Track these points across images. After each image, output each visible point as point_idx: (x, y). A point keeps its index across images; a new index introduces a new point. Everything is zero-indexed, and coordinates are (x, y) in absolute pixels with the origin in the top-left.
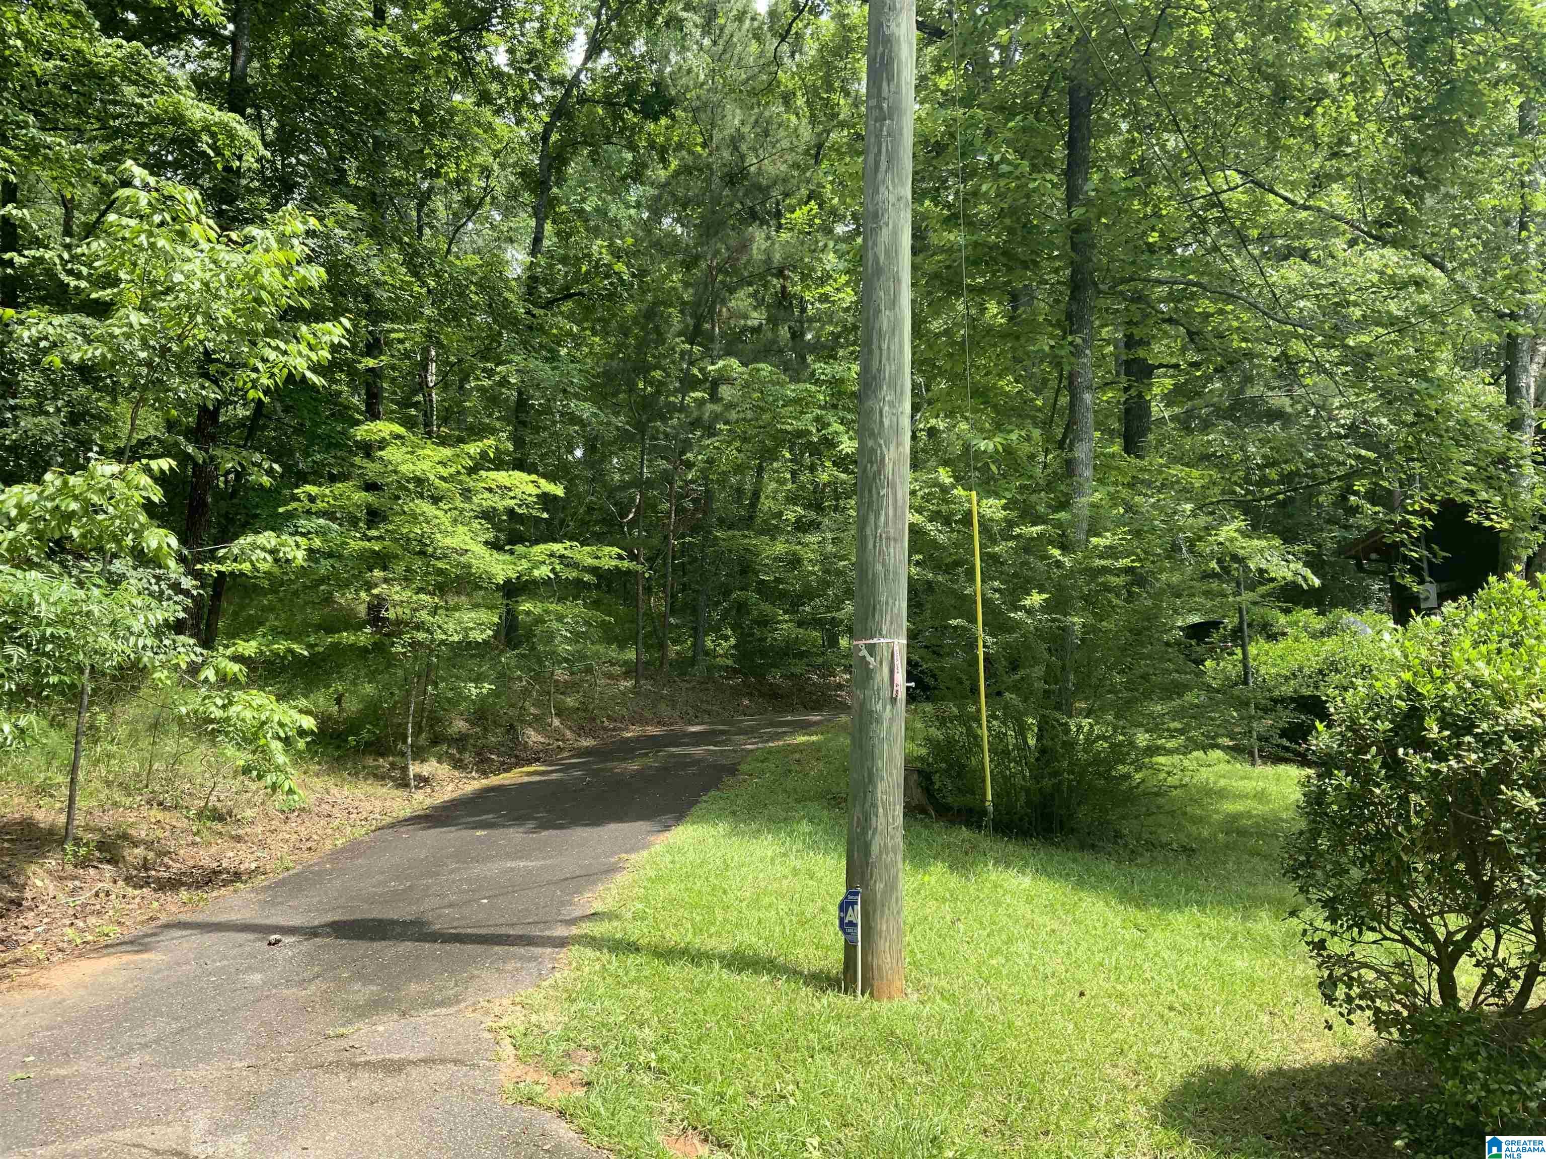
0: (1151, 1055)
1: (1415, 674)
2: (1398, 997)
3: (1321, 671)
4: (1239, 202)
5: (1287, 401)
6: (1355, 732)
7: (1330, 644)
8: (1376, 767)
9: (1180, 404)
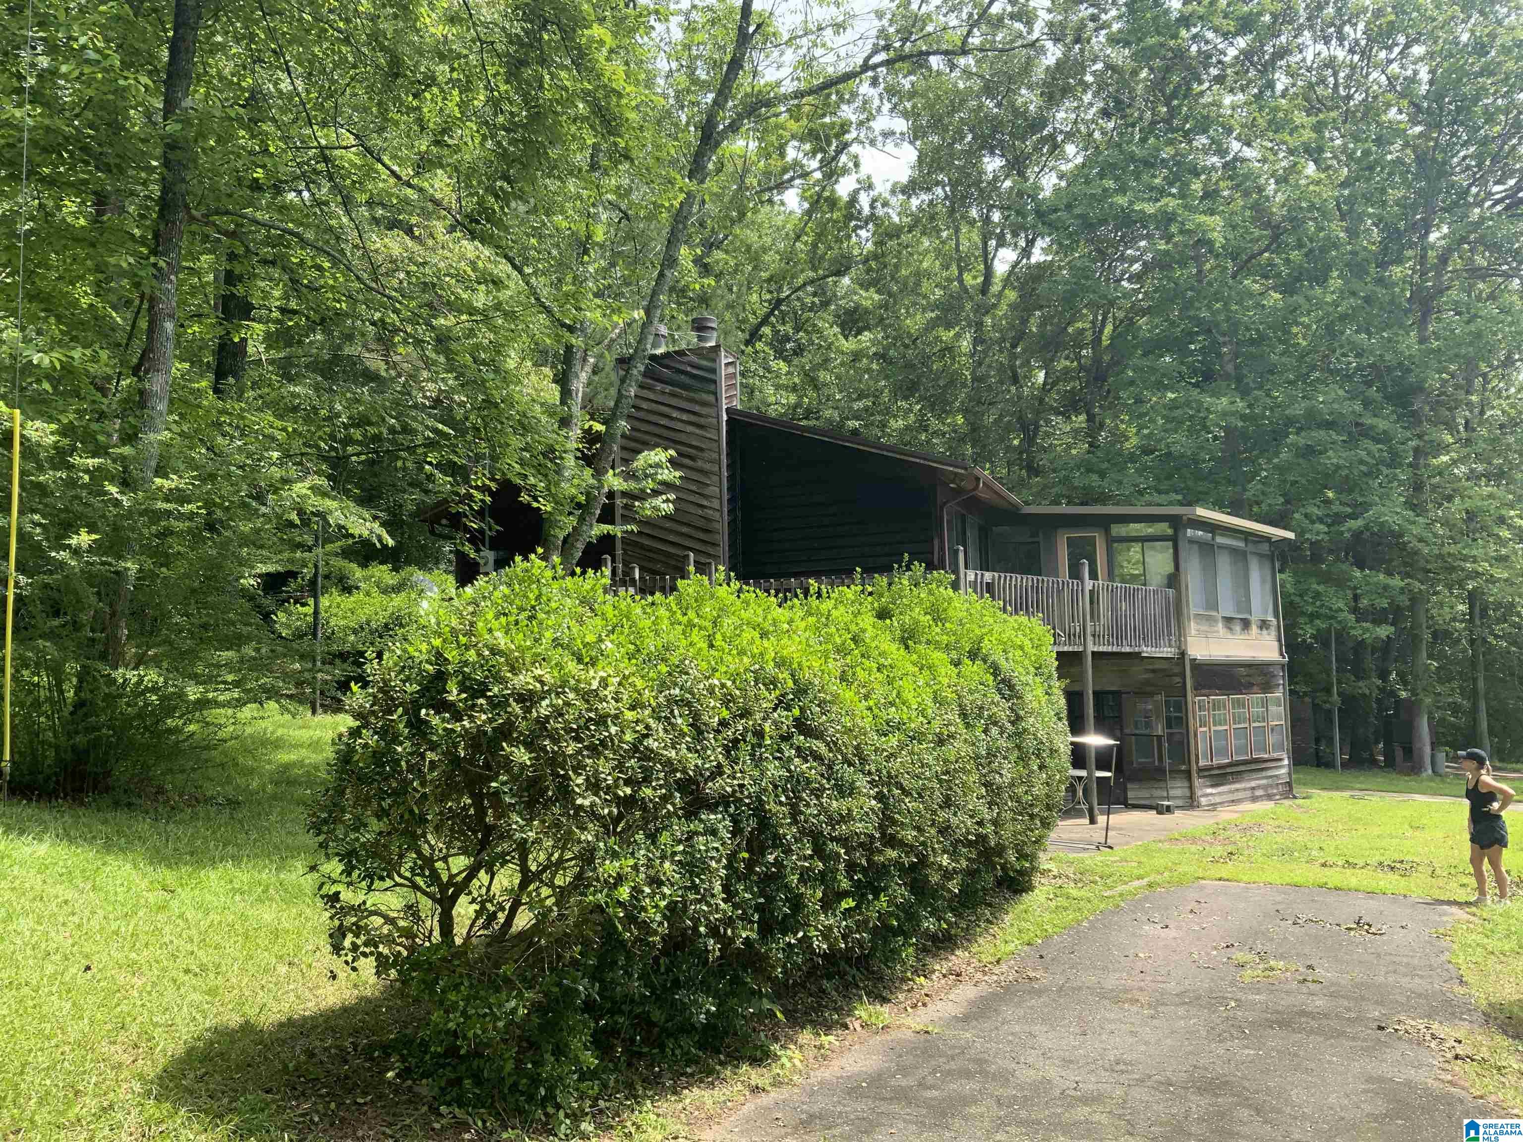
0: (156, 1025)
1: (444, 641)
2: (399, 941)
3: (386, 625)
4: (350, 162)
5: (383, 366)
6: (386, 693)
7: (398, 601)
8: (401, 726)
9: (279, 350)
